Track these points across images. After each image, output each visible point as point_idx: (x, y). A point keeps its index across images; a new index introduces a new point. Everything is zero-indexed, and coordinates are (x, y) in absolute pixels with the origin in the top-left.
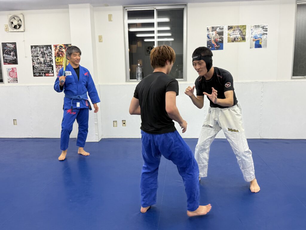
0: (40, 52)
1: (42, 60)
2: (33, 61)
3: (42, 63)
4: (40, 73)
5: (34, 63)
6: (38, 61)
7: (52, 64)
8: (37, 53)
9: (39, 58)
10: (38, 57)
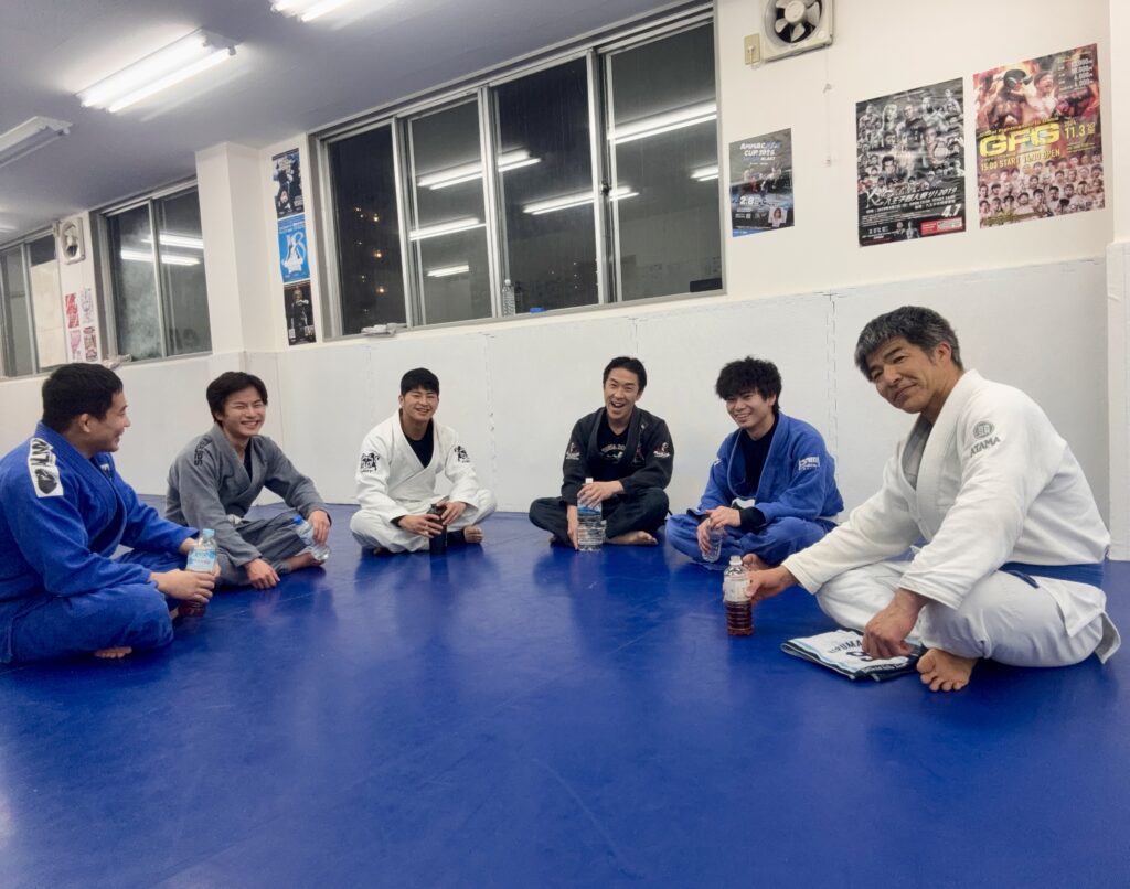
0: (902, 124)
1: (907, 159)
2: (863, 175)
3: (909, 175)
4: (892, 226)
5: (866, 180)
6: (890, 169)
7: (960, 172)
8: (886, 134)
9: (892, 153)
10: (888, 147)
